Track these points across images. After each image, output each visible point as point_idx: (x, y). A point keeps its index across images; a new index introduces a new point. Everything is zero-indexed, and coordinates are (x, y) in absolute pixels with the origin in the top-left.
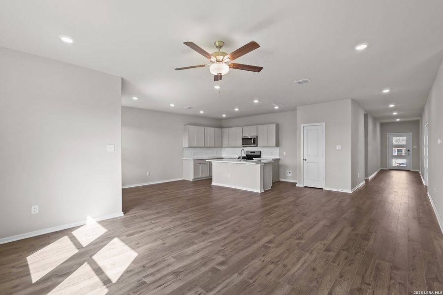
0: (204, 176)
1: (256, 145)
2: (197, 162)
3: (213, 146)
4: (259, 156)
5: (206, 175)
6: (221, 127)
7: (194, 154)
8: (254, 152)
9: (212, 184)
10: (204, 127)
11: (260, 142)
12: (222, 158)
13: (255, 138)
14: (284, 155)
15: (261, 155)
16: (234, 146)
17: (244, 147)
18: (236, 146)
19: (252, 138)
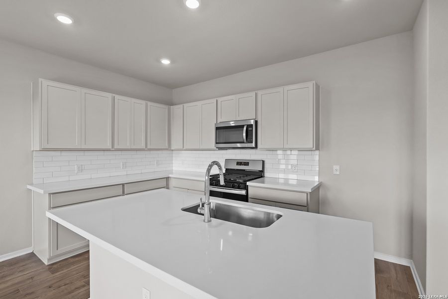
4: (260, 175)
8: (247, 164)
13: (249, 127)
14: (335, 173)
15: (265, 171)
16: (197, 147)
17: (220, 149)
18: (202, 147)
19: (242, 126)
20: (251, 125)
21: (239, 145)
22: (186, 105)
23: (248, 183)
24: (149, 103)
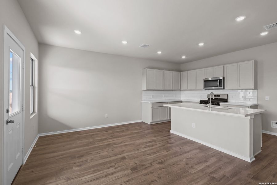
0: (162, 119)
1: (222, 88)
2: (155, 106)
3: (172, 89)
4: (226, 100)
5: (165, 118)
6: (180, 71)
7: (153, 97)
8: (219, 96)
9: (171, 132)
10: (162, 71)
11: (228, 84)
12: (181, 102)
13: (220, 80)
14: (266, 99)
15: (229, 99)
16: (195, 89)
17: (205, 89)
18: (197, 89)
19: (217, 80)
20: (222, 80)
21: (213, 88)
22: (188, 71)
23: (220, 103)
24: (174, 72)
